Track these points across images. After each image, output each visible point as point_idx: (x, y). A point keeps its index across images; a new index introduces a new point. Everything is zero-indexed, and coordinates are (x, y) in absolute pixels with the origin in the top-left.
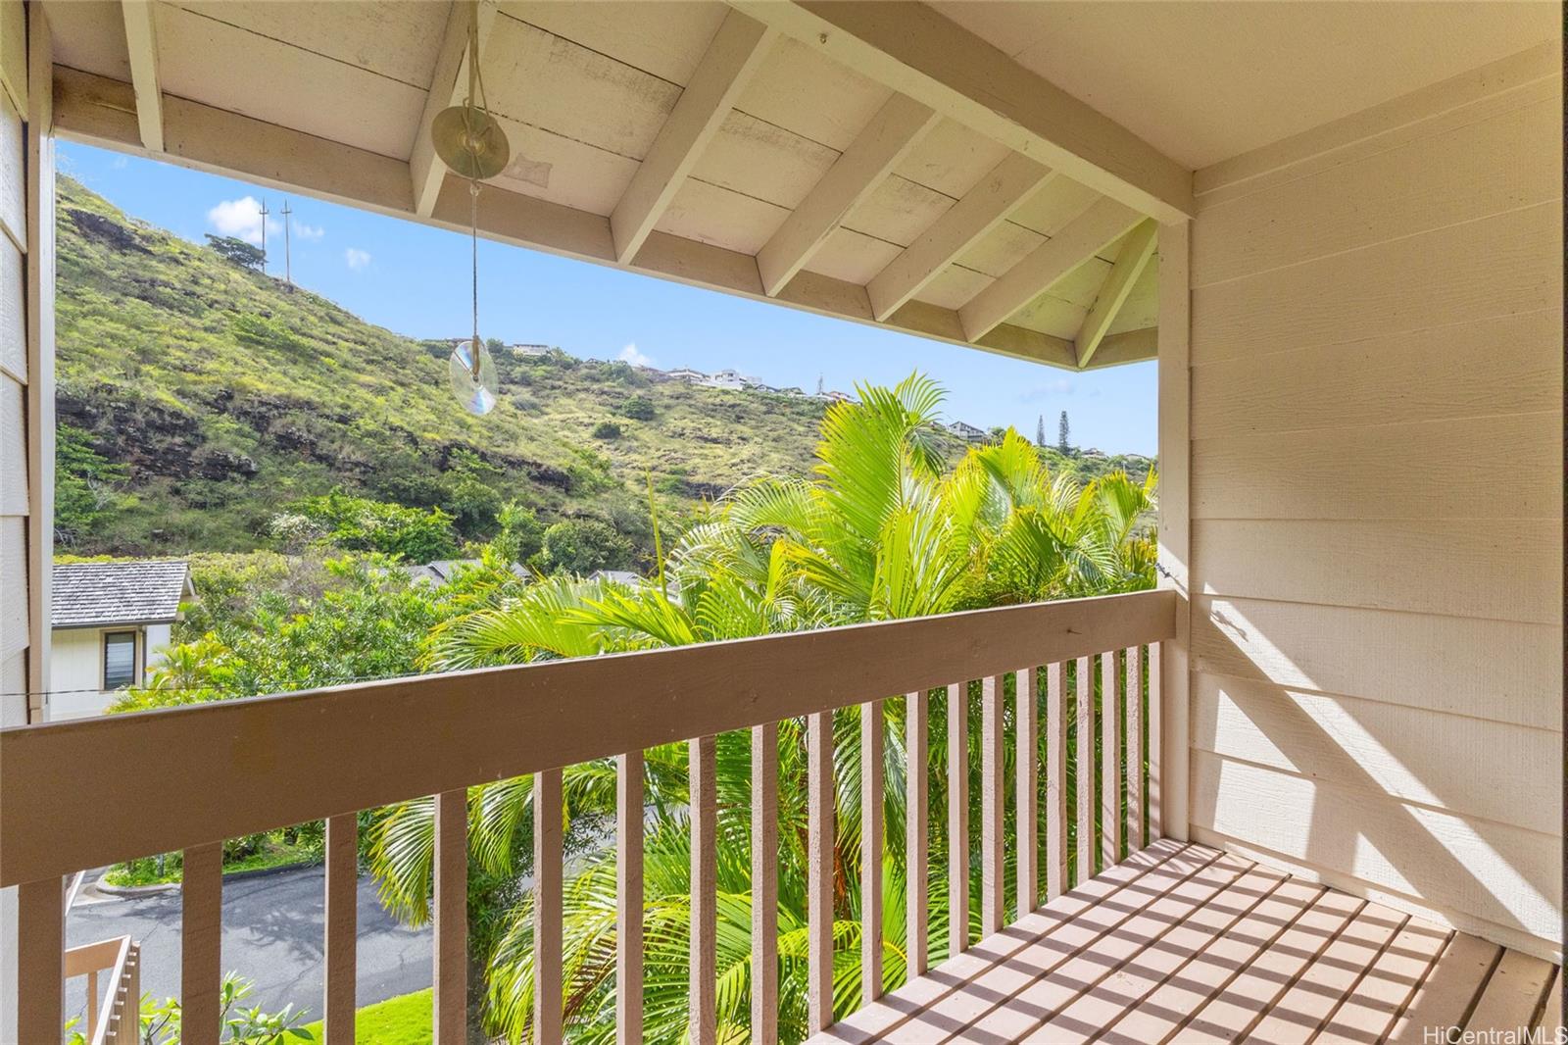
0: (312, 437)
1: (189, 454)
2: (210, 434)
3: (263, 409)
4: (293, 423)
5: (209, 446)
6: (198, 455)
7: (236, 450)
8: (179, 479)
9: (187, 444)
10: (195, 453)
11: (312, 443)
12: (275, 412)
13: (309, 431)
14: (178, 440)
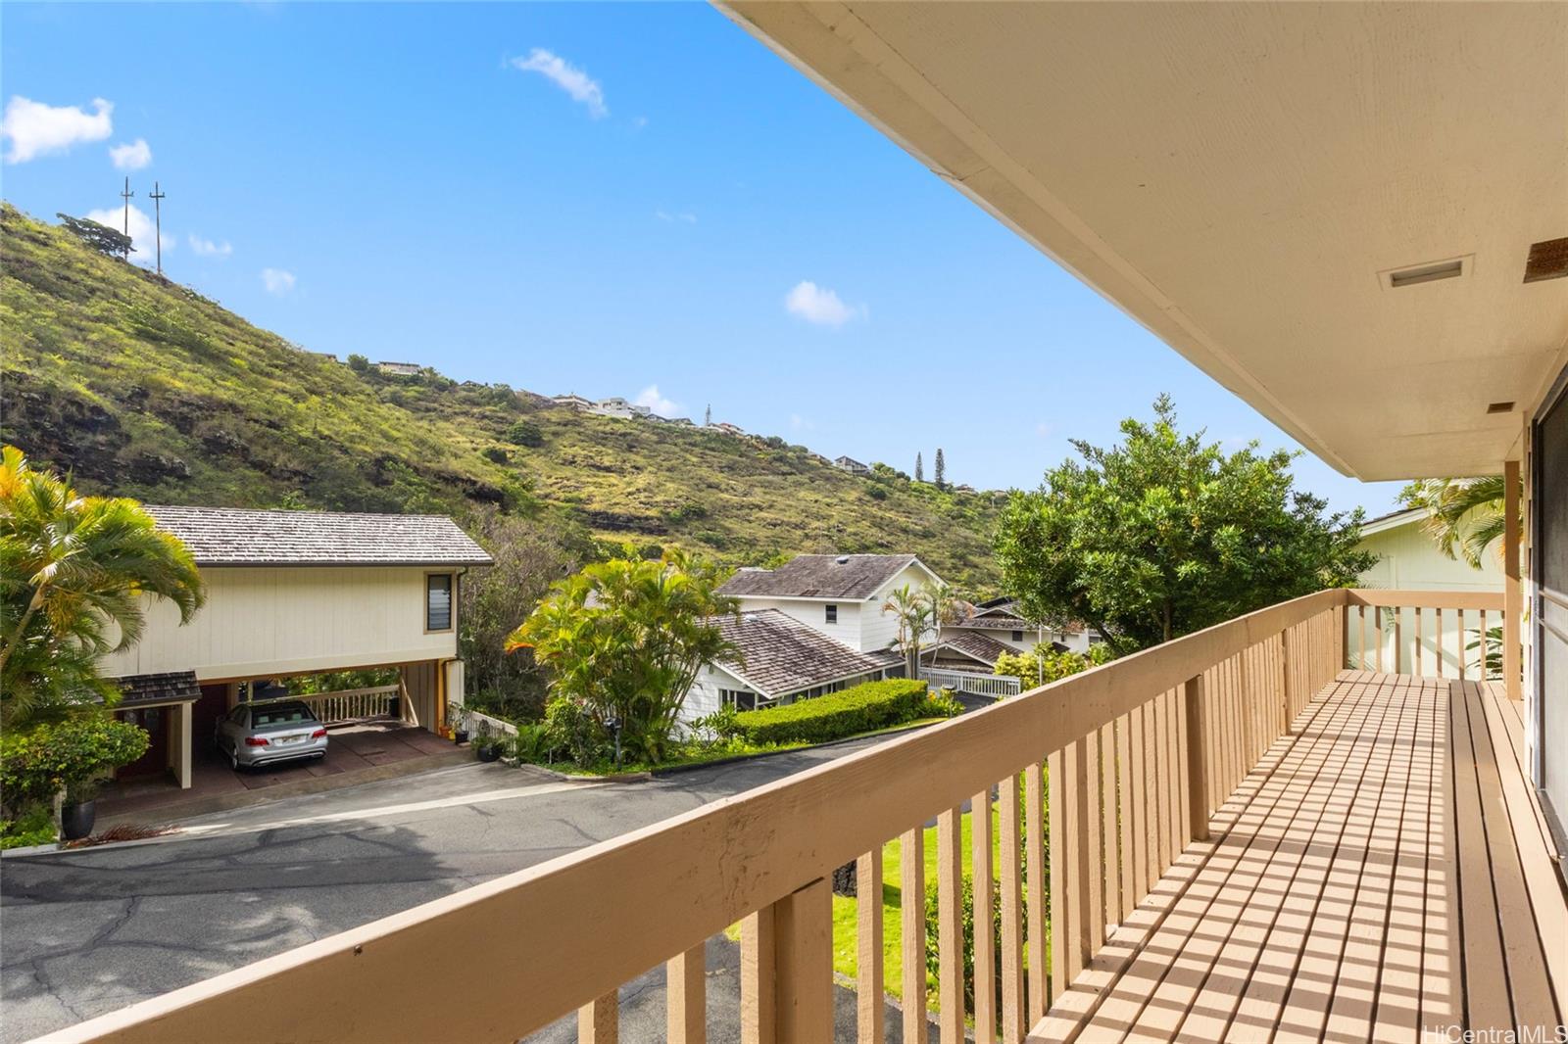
0: (243, 442)
1: (113, 455)
2: (135, 434)
3: (185, 409)
4: (221, 426)
5: (134, 447)
6: (124, 455)
7: (167, 453)
8: (105, 482)
9: (111, 444)
10: (121, 453)
11: (245, 449)
12: (198, 413)
13: (239, 436)
14: (101, 438)
